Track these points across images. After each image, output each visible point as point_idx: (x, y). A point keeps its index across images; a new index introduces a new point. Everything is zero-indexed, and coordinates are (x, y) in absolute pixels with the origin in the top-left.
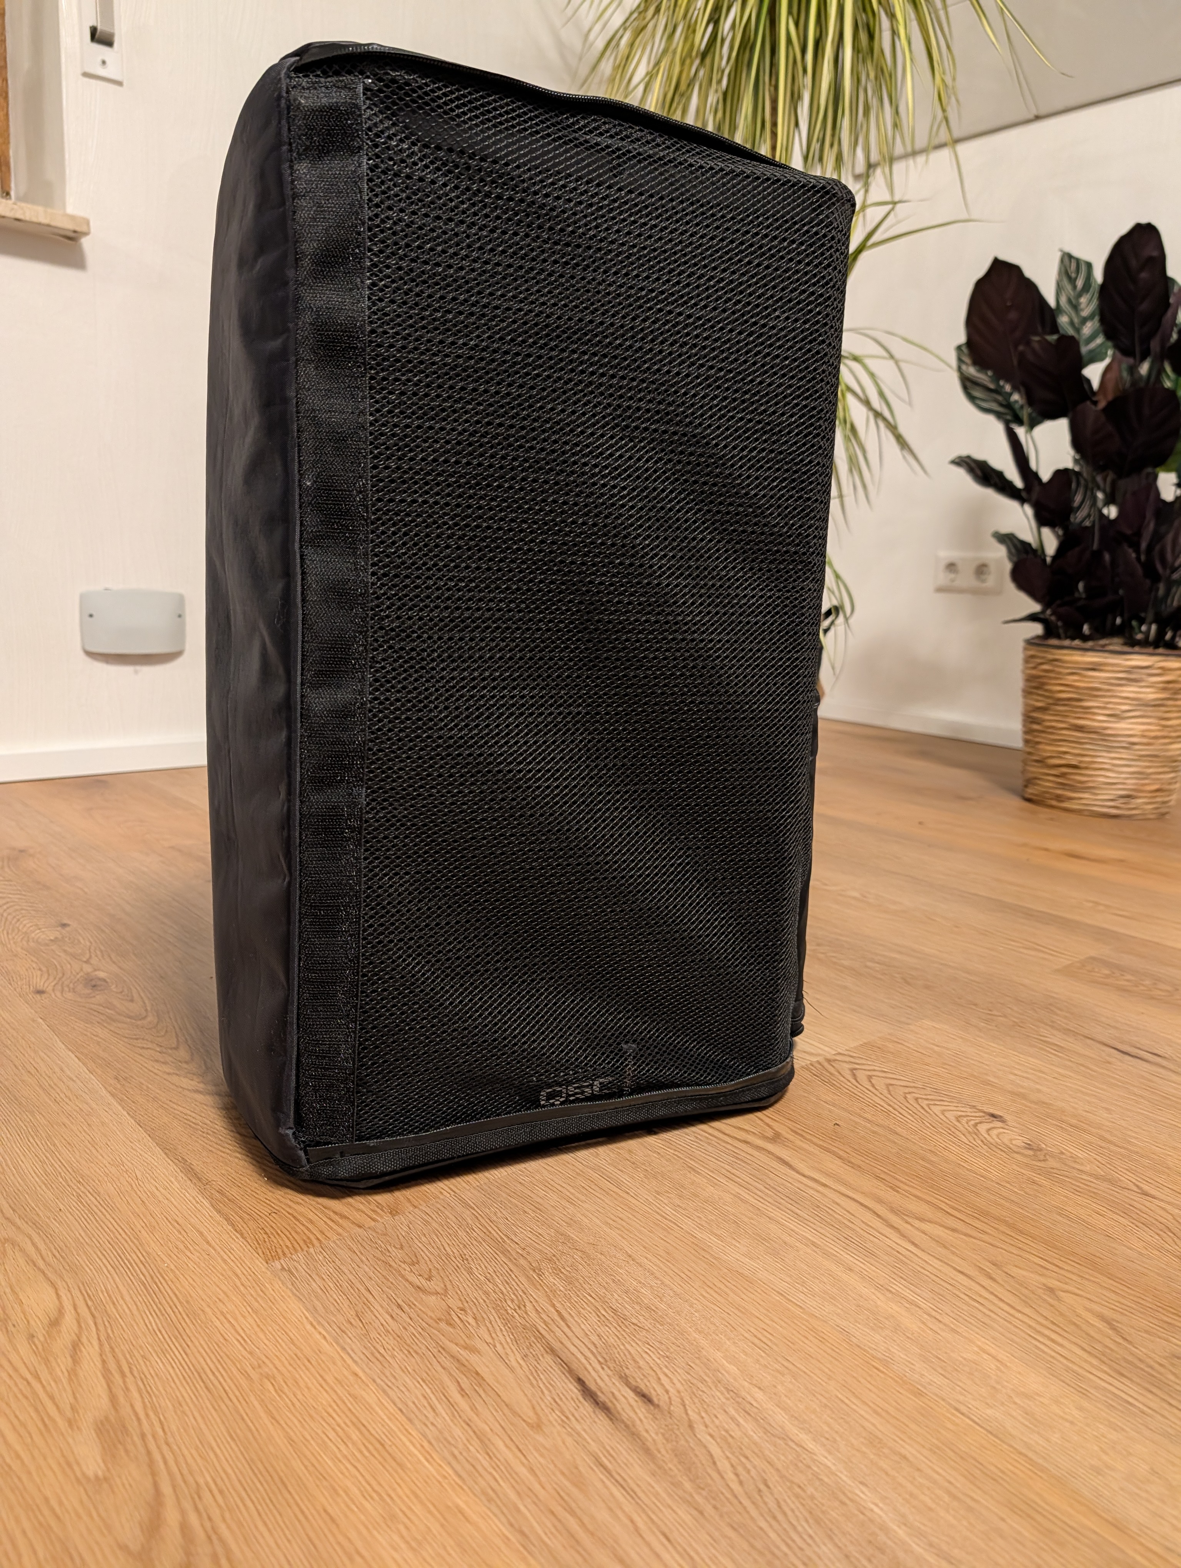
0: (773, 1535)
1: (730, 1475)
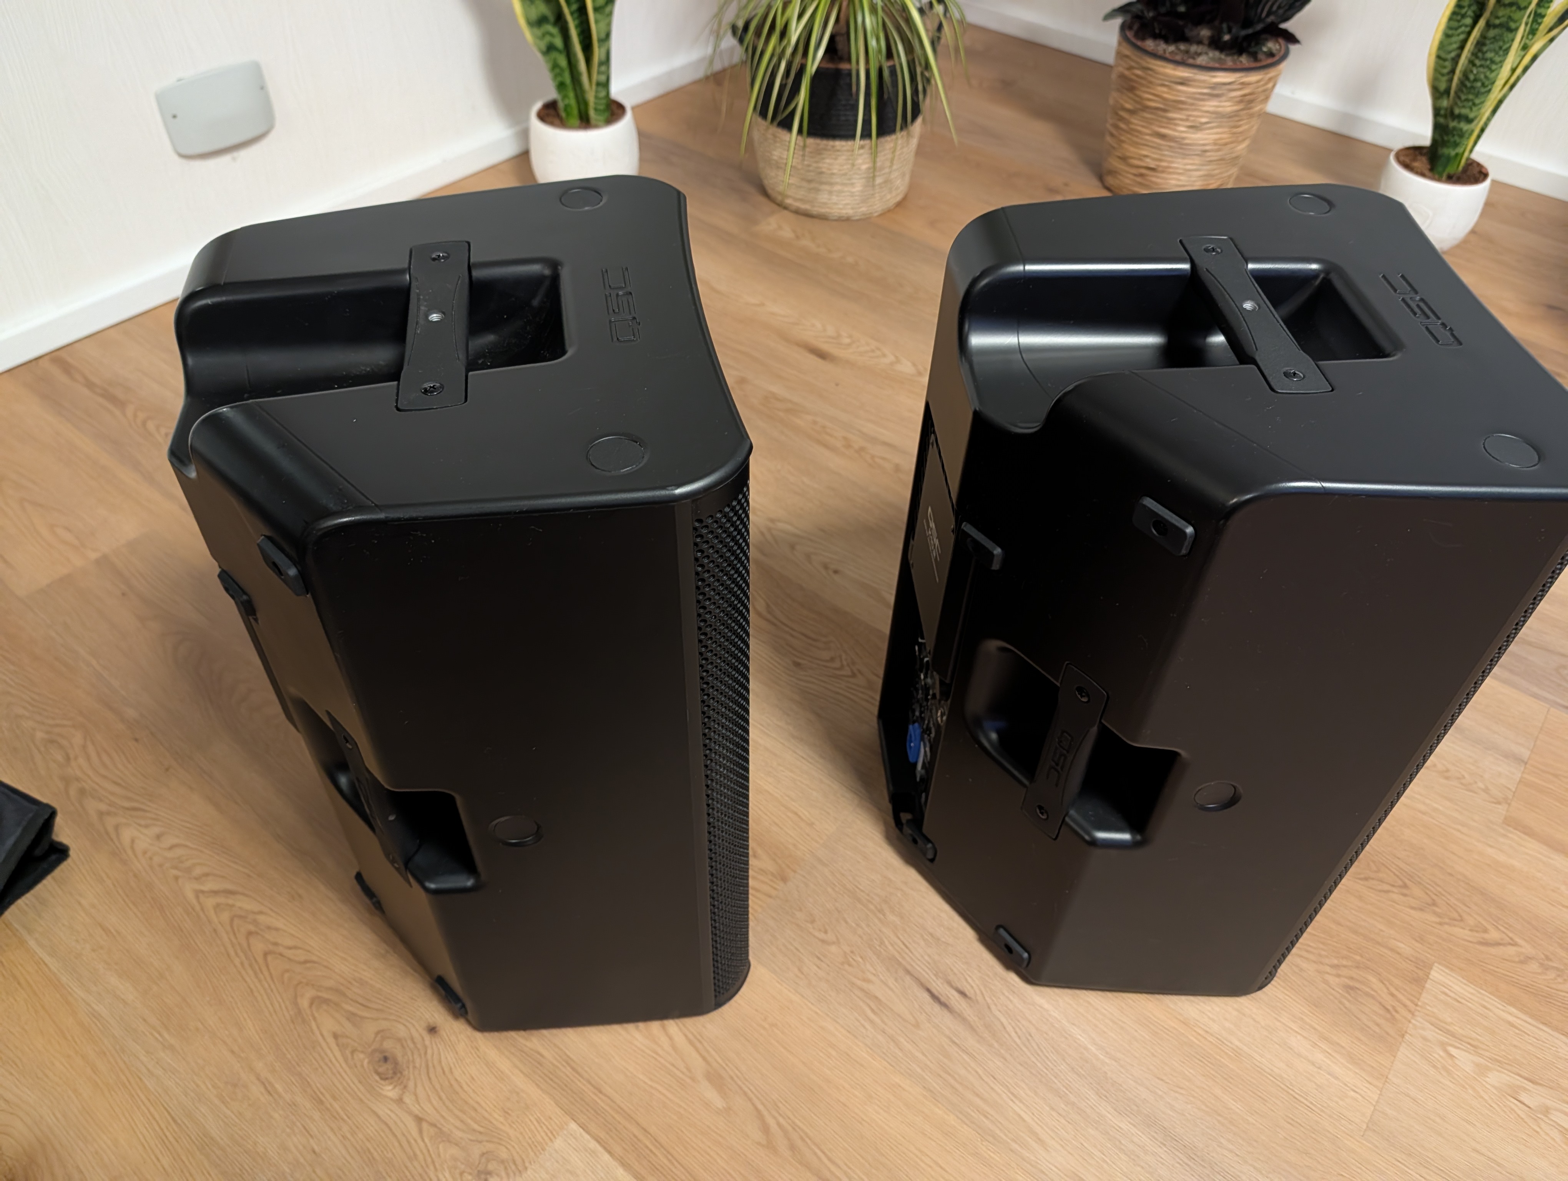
0: (1039, 1065)
1: (1013, 1034)
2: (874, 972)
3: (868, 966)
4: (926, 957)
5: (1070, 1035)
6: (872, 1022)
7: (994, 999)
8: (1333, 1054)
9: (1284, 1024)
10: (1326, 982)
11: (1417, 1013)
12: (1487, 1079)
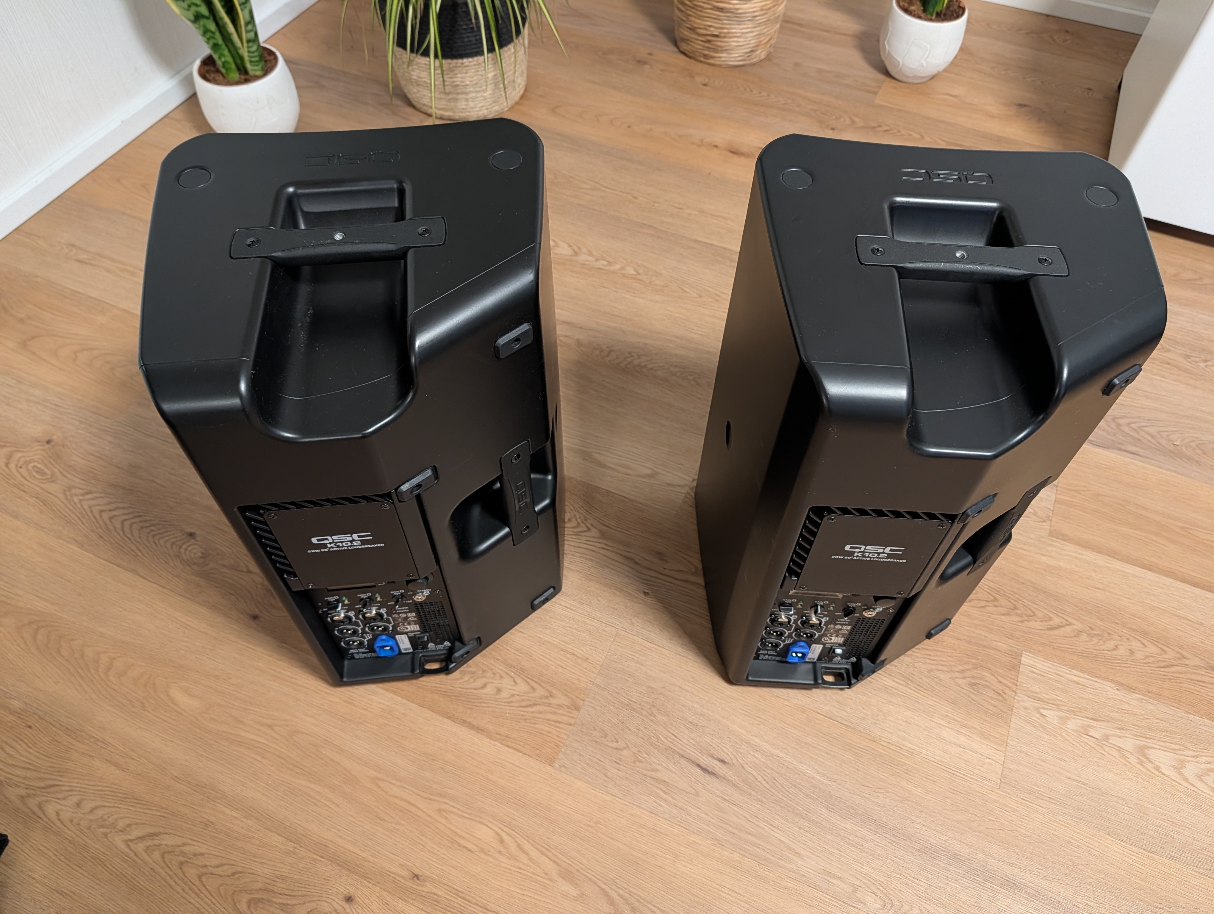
2: (658, 763)
3: (653, 759)
4: (692, 741)
5: (801, 772)
6: (665, 800)
7: (744, 759)
8: (971, 736)
9: (937, 723)
10: (957, 684)
11: (1018, 691)
12: (1068, 726)
